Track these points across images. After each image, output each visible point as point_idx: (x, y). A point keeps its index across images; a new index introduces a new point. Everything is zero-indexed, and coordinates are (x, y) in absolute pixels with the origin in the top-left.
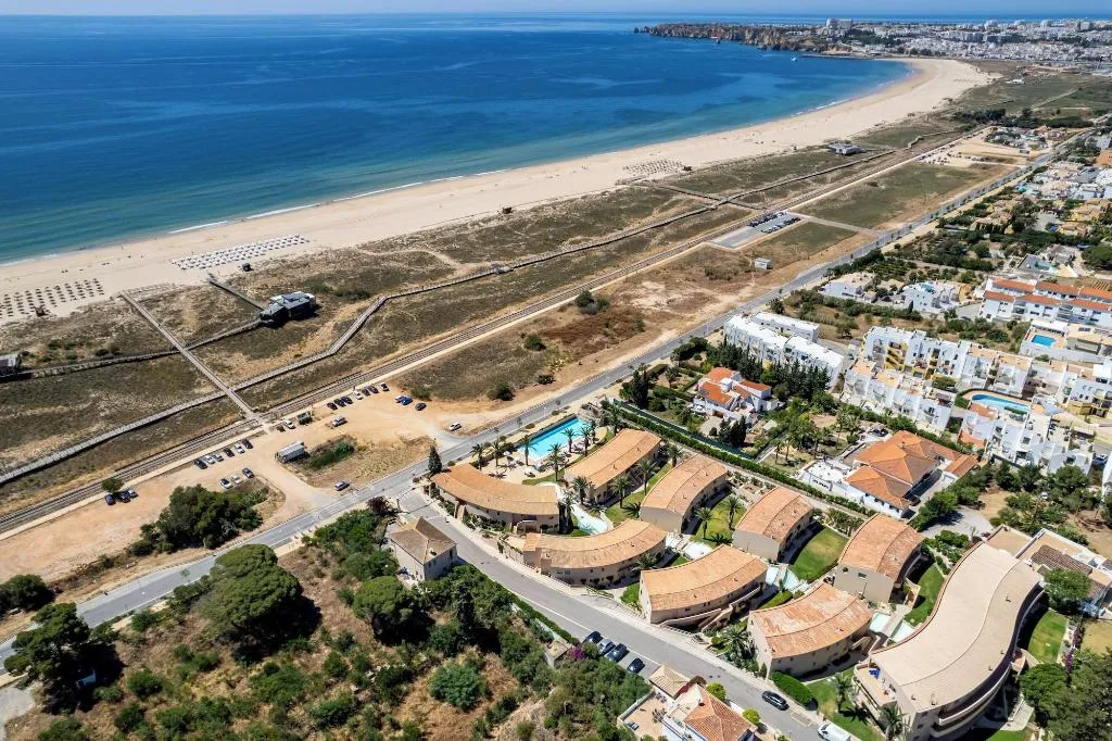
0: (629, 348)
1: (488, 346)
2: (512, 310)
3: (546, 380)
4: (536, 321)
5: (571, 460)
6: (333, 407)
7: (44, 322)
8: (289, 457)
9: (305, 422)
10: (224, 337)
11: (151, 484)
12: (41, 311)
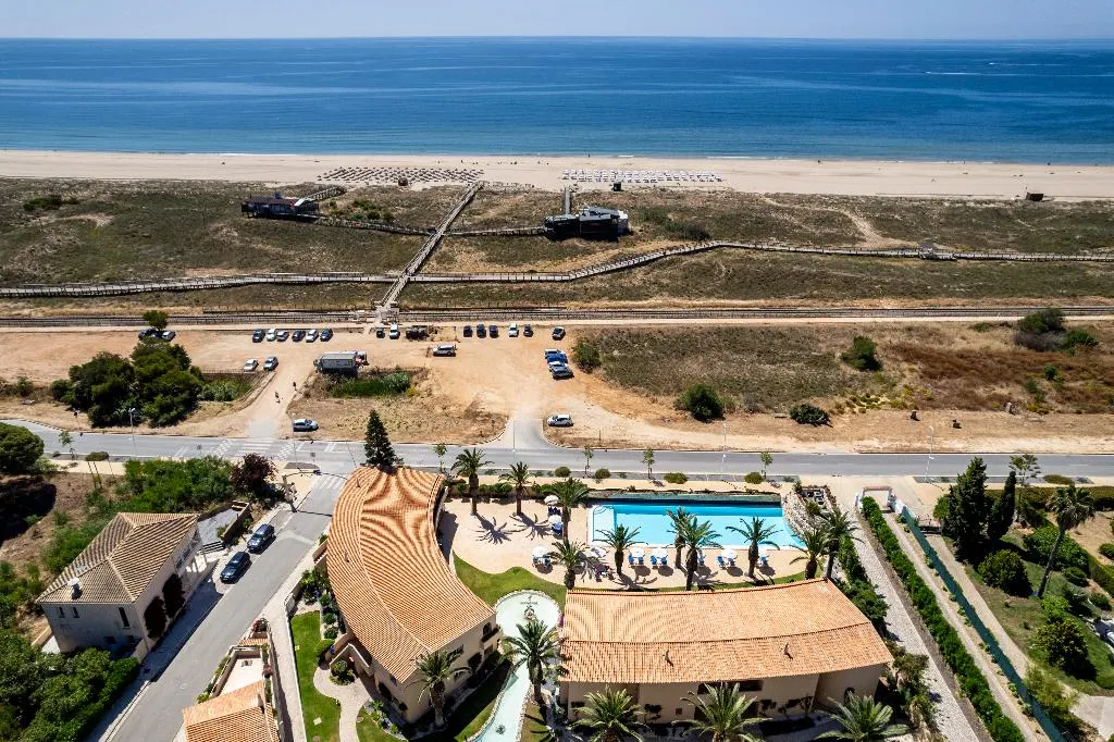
0: (1060, 431)
1: (781, 335)
2: (888, 303)
3: (810, 418)
4: (910, 329)
5: (663, 582)
6: (468, 332)
7: (394, 189)
8: (326, 365)
9: (414, 336)
10: (494, 234)
11: (197, 335)
12: (404, 183)
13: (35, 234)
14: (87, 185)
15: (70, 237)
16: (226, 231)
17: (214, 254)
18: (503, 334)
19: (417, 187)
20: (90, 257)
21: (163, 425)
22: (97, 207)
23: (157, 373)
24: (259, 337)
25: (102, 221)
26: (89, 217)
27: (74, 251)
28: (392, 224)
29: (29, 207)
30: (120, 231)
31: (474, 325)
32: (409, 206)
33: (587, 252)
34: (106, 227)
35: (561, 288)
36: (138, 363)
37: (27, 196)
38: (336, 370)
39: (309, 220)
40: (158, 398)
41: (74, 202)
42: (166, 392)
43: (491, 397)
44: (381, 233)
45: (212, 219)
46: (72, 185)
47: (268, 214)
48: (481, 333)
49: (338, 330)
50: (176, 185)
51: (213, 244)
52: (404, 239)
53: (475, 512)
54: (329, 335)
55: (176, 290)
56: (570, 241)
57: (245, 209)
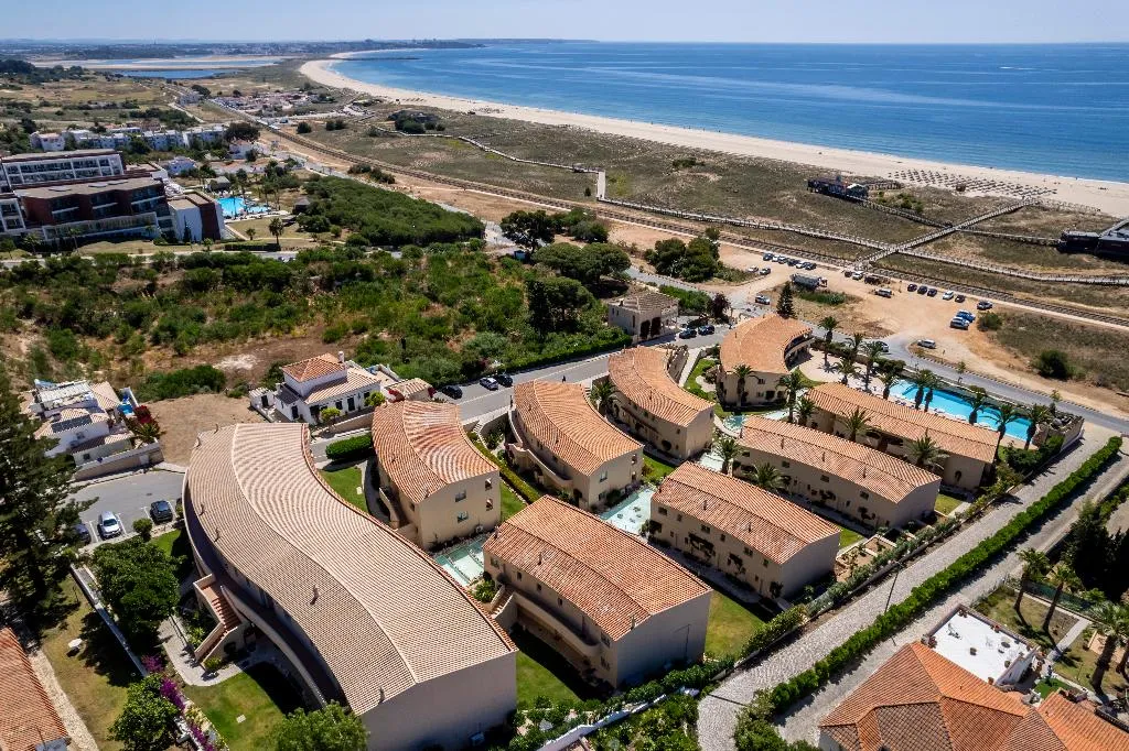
6: (911, 289)
7: (948, 193)
8: (797, 280)
9: (870, 281)
10: (1005, 237)
11: (732, 249)
12: (961, 189)
13: (673, 180)
14: (716, 155)
15: (692, 184)
16: (789, 197)
17: (772, 209)
18: (939, 297)
19: (970, 194)
20: (695, 198)
21: (689, 281)
22: (714, 170)
23: (697, 253)
24: (768, 258)
25: (713, 178)
26: (707, 175)
27: (690, 193)
28: (920, 216)
29: (675, 164)
30: (722, 187)
31: (919, 285)
32: (946, 206)
33: (1089, 267)
34: (714, 183)
35: (1023, 282)
36: (690, 246)
37: (677, 157)
38: (803, 284)
39: (855, 201)
40: (692, 266)
41: (703, 164)
42: (697, 264)
43: (892, 322)
44: (905, 220)
45: (785, 188)
46: (708, 154)
47: (825, 191)
48: (922, 291)
49: (820, 266)
50: (774, 163)
51: (774, 205)
52: (922, 227)
53: (826, 358)
54: (814, 266)
55: (734, 224)
56: (1077, 256)
57: (811, 184)
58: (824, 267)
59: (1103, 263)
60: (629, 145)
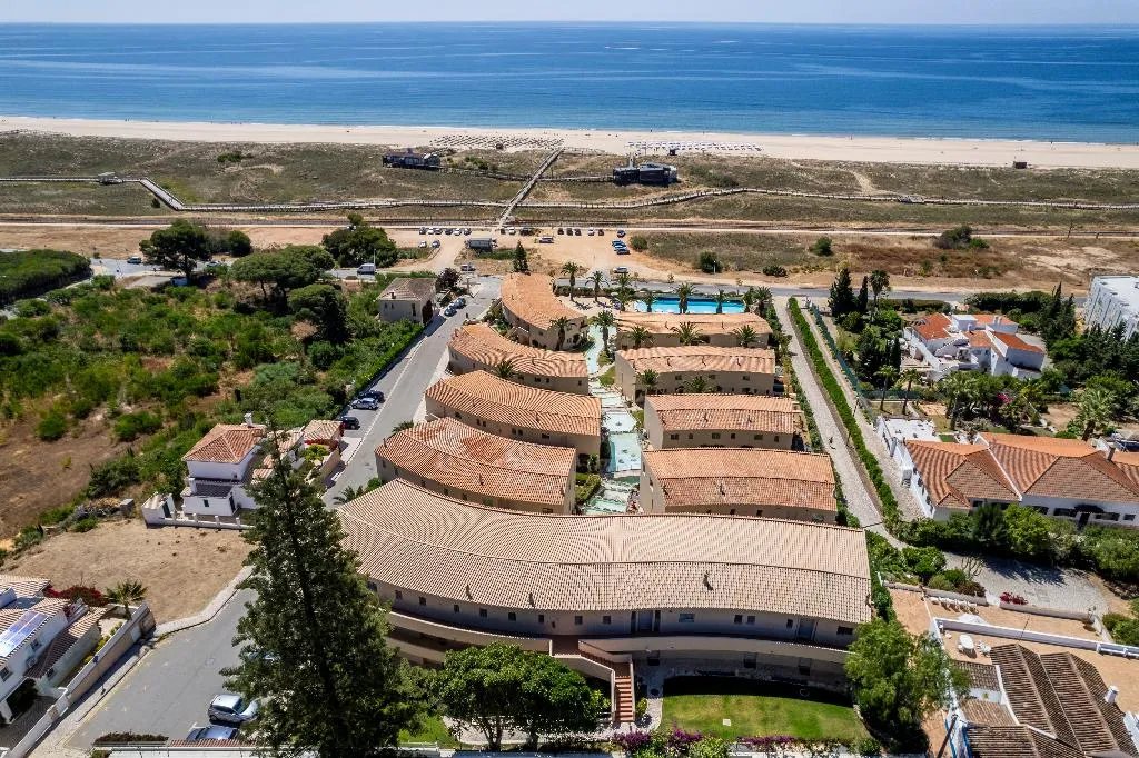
3: (775, 273)
6: (561, 232)
7: (493, 151)
8: (473, 244)
9: (526, 233)
10: (574, 180)
12: (500, 147)
15: (261, 178)
16: (374, 175)
17: (370, 189)
18: (584, 233)
19: (511, 150)
22: (269, 160)
24: (423, 232)
25: (276, 169)
26: (266, 166)
27: (269, 186)
28: (498, 173)
29: (221, 161)
30: (294, 176)
31: (564, 228)
32: (508, 162)
33: (644, 192)
34: (281, 173)
35: (624, 211)
38: (479, 246)
39: (435, 169)
41: (250, 156)
43: (578, 261)
44: (491, 179)
45: (360, 168)
47: (403, 164)
48: (570, 233)
49: (475, 230)
51: (367, 183)
52: (508, 181)
53: (572, 300)
54: (469, 231)
56: (632, 186)
57: (385, 161)
58: (478, 229)
59: (650, 188)
60: (162, 147)
